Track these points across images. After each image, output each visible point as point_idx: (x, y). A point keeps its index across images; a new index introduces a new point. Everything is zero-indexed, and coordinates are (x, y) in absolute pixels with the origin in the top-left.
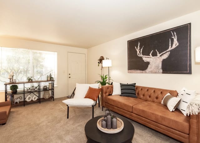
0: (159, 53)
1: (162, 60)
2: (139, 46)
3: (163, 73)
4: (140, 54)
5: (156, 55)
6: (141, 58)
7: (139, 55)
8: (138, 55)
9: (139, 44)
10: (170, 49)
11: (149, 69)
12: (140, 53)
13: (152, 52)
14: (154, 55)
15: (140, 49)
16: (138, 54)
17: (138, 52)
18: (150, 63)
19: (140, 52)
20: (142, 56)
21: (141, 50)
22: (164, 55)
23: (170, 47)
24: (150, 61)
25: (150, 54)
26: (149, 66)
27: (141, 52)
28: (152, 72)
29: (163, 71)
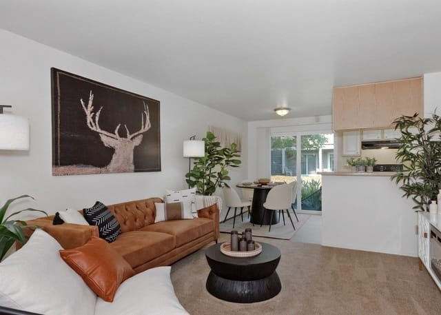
0: (130, 134)
1: (133, 148)
2: (90, 103)
3: (135, 171)
4: (93, 124)
5: (126, 137)
6: (97, 135)
7: (92, 126)
8: (89, 125)
9: (91, 97)
10: (142, 131)
11: (113, 164)
12: (94, 121)
13: (118, 127)
14: (122, 134)
15: (94, 111)
16: (88, 122)
17: (89, 119)
18: (116, 151)
19: (94, 118)
20: (99, 130)
21: (98, 114)
22: (136, 138)
23: (143, 127)
24: (116, 147)
25: (116, 132)
26: (114, 157)
27: (97, 119)
28: (119, 171)
29: (135, 167)
